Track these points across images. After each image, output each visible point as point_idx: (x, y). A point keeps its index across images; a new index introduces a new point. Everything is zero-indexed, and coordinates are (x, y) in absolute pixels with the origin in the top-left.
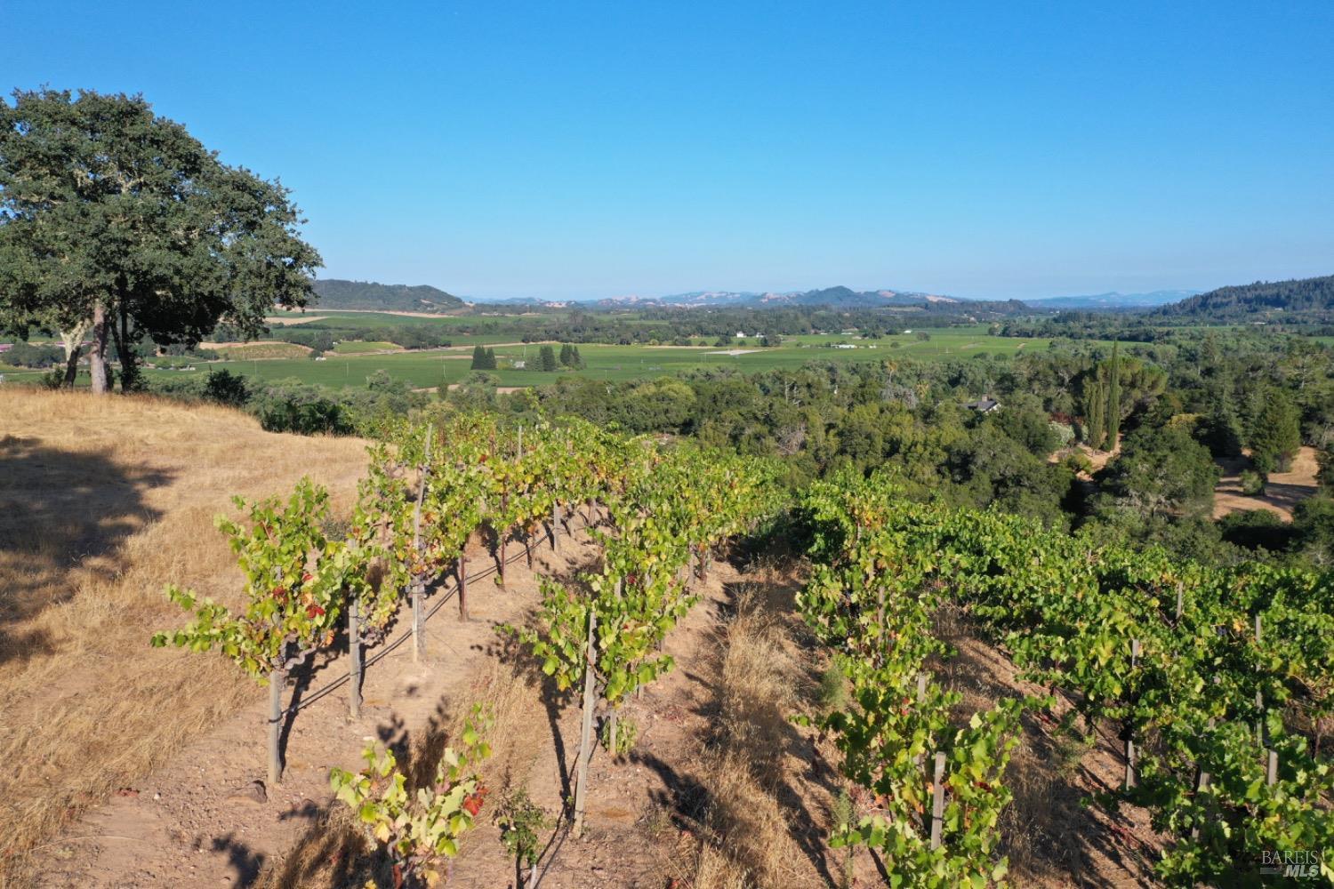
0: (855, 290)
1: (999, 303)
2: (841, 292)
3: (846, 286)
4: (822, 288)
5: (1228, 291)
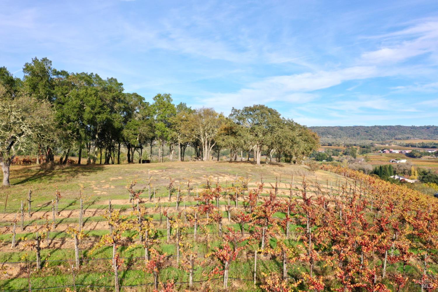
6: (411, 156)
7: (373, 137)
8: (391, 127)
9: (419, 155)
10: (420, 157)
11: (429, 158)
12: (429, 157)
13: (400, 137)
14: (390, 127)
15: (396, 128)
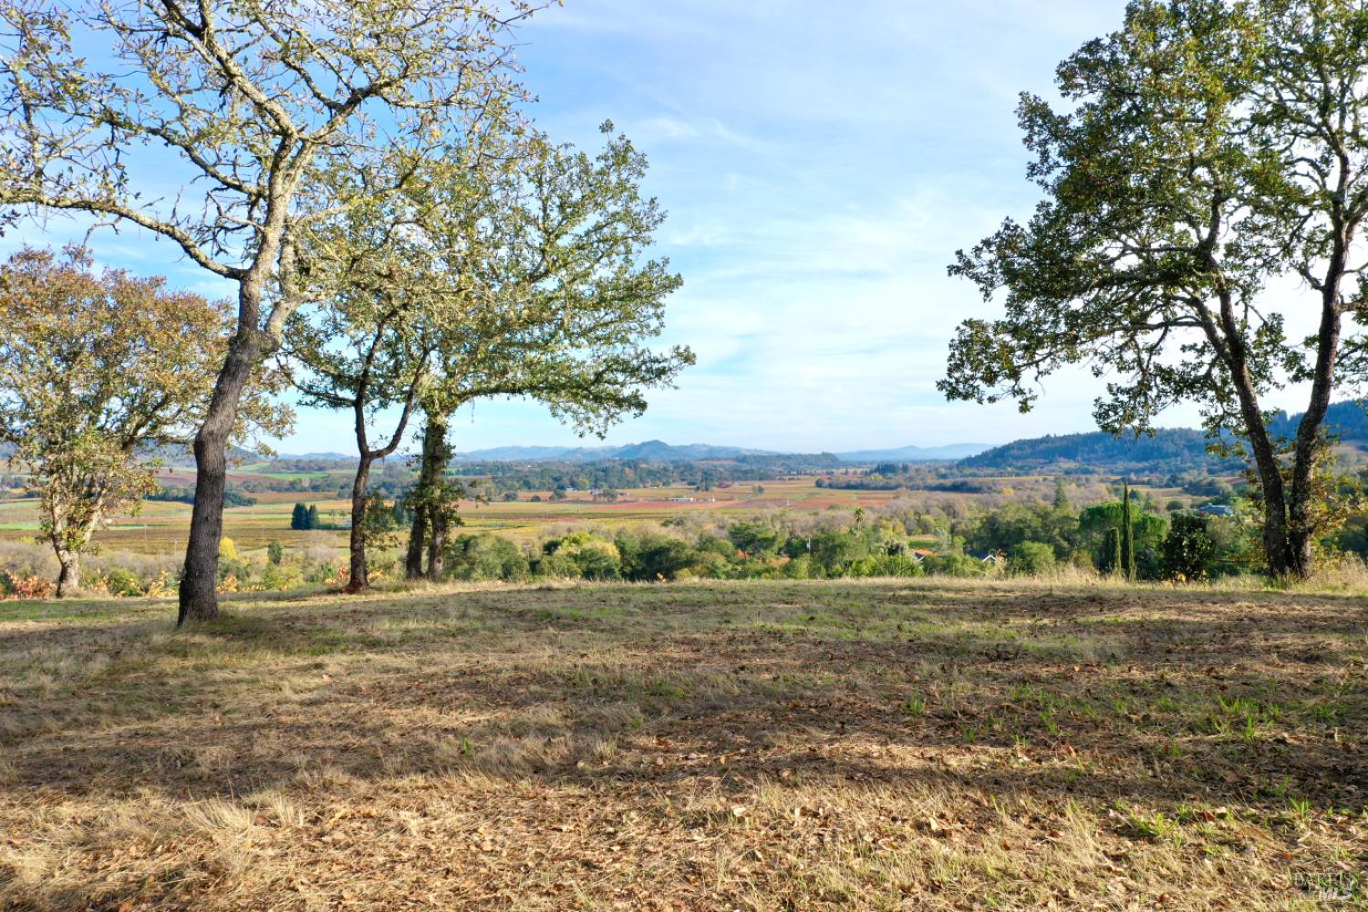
0: (670, 443)
1: (812, 456)
2: (656, 446)
3: (662, 440)
4: (637, 442)
5: (1021, 444)
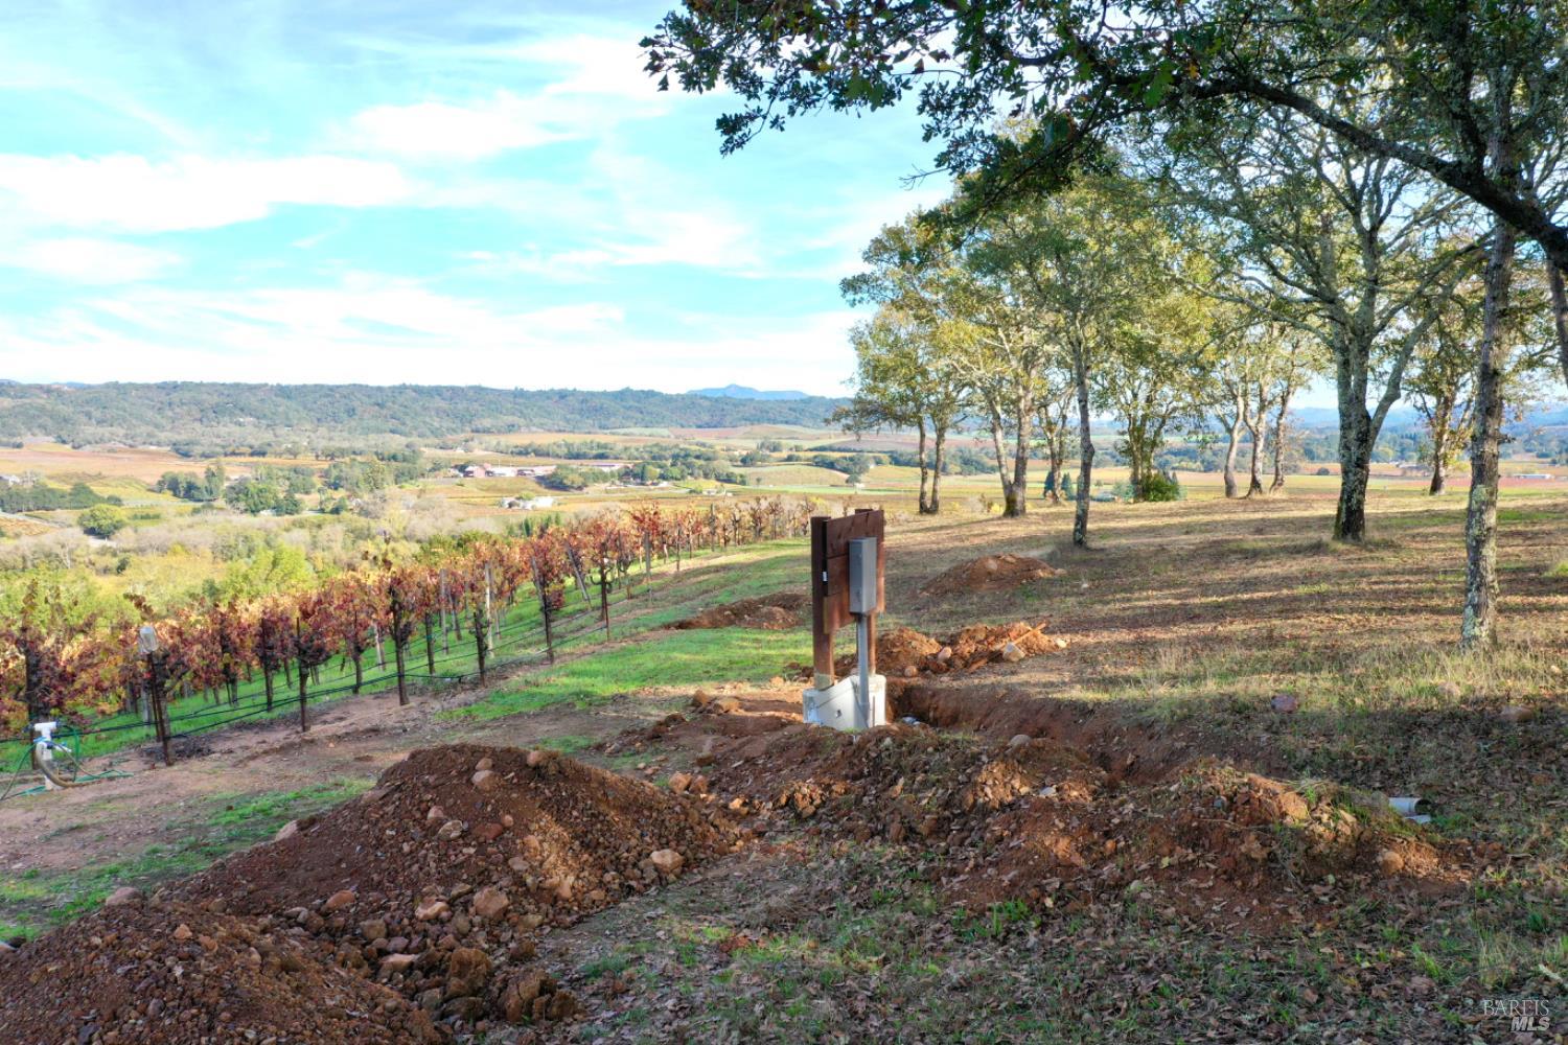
6: (554, 484)
7: (404, 424)
8: (455, 392)
9: (579, 481)
10: (580, 488)
11: (607, 492)
12: (607, 485)
13: (487, 423)
14: (453, 389)
15: (471, 393)
